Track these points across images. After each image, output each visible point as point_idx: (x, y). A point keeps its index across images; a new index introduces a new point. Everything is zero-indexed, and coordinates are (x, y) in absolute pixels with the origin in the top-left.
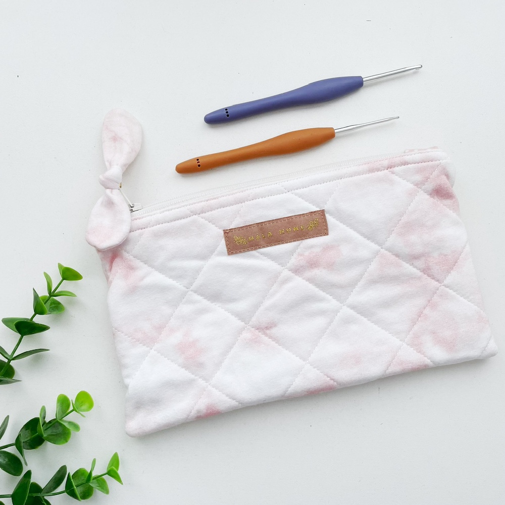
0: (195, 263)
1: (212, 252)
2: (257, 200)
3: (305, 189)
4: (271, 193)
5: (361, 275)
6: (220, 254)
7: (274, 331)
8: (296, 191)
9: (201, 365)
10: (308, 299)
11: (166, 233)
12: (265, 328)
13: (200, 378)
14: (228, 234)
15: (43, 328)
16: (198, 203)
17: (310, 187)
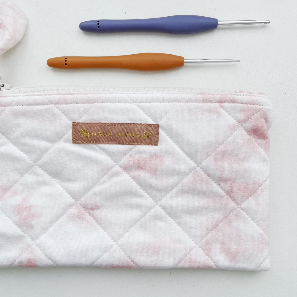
0: (44, 144)
1: (60, 138)
2: (106, 104)
3: (147, 104)
4: (119, 101)
5: (176, 184)
6: (66, 141)
7: (96, 212)
8: (140, 104)
9: (31, 227)
10: (130, 193)
11: (24, 114)
12: (90, 208)
13: (28, 236)
14: (76, 126)
16: (57, 94)
17: (152, 103)
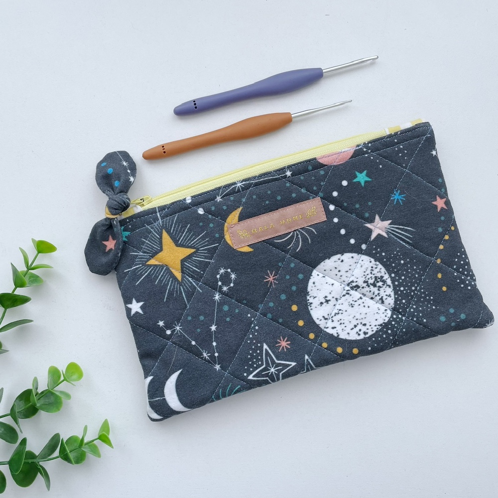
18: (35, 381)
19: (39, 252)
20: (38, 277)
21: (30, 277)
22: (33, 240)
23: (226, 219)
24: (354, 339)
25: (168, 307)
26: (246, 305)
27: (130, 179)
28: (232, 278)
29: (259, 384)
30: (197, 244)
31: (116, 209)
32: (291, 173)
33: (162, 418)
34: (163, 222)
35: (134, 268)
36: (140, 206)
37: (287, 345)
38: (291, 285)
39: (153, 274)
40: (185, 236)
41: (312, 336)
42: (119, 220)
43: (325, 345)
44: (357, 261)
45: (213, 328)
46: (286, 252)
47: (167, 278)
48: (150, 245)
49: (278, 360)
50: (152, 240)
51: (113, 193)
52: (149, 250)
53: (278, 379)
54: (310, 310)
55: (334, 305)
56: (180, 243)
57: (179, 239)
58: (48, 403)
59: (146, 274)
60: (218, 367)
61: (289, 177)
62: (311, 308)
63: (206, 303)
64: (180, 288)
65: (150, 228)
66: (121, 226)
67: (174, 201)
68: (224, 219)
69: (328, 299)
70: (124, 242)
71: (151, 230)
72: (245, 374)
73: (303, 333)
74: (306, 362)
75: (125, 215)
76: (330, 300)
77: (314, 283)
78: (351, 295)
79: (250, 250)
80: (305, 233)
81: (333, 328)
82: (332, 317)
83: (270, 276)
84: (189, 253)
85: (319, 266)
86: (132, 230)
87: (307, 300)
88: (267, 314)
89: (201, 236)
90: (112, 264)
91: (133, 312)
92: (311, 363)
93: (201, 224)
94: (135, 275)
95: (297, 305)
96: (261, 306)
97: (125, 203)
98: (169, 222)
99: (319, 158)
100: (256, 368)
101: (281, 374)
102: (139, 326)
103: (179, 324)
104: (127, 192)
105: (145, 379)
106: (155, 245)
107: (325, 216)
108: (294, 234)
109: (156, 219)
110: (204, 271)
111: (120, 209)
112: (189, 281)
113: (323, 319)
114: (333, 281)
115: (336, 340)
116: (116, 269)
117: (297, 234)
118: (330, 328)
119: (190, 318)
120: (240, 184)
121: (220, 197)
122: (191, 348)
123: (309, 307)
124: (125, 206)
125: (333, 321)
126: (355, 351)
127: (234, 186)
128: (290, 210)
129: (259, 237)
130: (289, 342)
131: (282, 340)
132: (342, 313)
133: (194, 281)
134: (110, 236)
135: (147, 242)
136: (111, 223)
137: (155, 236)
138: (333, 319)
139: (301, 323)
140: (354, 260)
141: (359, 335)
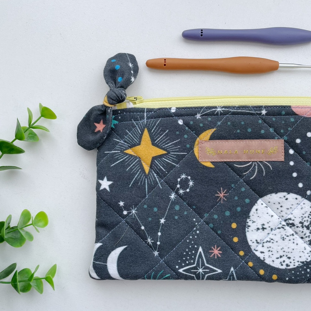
15: (20, 151)
18: (10, 218)
19: (42, 116)
20: (36, 135)
21: (30, 134)
22: (40, 105)
23: (200, 134)
24: (277, 267)
25: (131, 192)
26: (194, 210)
27: (131, 79)
28: (190, 185)
29: (186, 278)
30: (170, 148)
31: (113, 100)
32: (266, 112)
33: (100, 278)
34: (147, 122)
35: (114, 152)
36: (133, 103)
37: (218, 254)
38: (237, 206)
39: (127, 161)
40: (162, 138)
41: (242, 253)
42: (112, 109)
43: (251, 264)
44: (299, 203)
45: (162, 221)
46: (241, 176)
47: (137, 168)
48: (132, 137)
49: (208, 263)
50: (134, 134)
51: (115, 86)
52: (129, 141)
53: (203, 279)
54: (246, 231)
55: (268, 234)
56: (156, 143)
57: (157, 139)
58: (14, 237)
59: (121, 160)
60: (156, 253)
61: (263, 115)
62: (248, 230)
63: (162, 198)
64: (145, 179)
65: (135, 124)
66: (113, 114)
67: (161, 107)
68: (198, 134)
69: (264, 227)
70: (112, 128)
71: (136, 125)
72: (177, 267)
73: (234, 248)
74: (230, 272)
75: (118, 107)
76: (266, 229)
77: (257, 210)
78: (285, 230)
79: (212, 166)
80: (262, 166)
81: (262, 252)
82: (263, 243)
83: (222, 192)
84: (161, 154)
85: (265, 197)
86: (120, 121)
87: (246, 222)
88: (210, 223)
89: (175, 142)
90: (97, 143)
91: (102, 188)
92: (235, 275)
93: (177, 133)
94: (113, 158)
95: (237, 224)
96: (206, 215)
97: (122, 97)
98: (152, 123)
99: (294, 107)
100: (188, 265)
101: (206, 275)
102: (104, 200)
103: (136, 209)
104: (126, 89)
105: (96, 243)
106: (136, 139)
107: (283, 157)
108: (252, 164)
109: (142, 118)
110: (168, 172)
111: (116, 101)
112: (154, 176)
113: (255, 242)
114: (273, 213)
115: (261, 263)
116: (98, 148)
117: (255, 165)
118: (259, 251)
119: (145, 206)
120: (220, 109)
121: (200, 115)
122: (140, 231)
123: (246, 228)
124: (121, 99)
125: (263, 246)
126: (275, 277)
127: (214, 109)
128: (255, 143)
129: (222, 158)
130: (221, 252)
131: (216, 248)
132: (273, 243)
133: (158, 178)
134: (102, 120)
135: (130, 134)
136: (106, 110)
137: (138, 131)
138: (265, 244)
139: (236, 240)
140: (297, 201)
141: (282, 265)
